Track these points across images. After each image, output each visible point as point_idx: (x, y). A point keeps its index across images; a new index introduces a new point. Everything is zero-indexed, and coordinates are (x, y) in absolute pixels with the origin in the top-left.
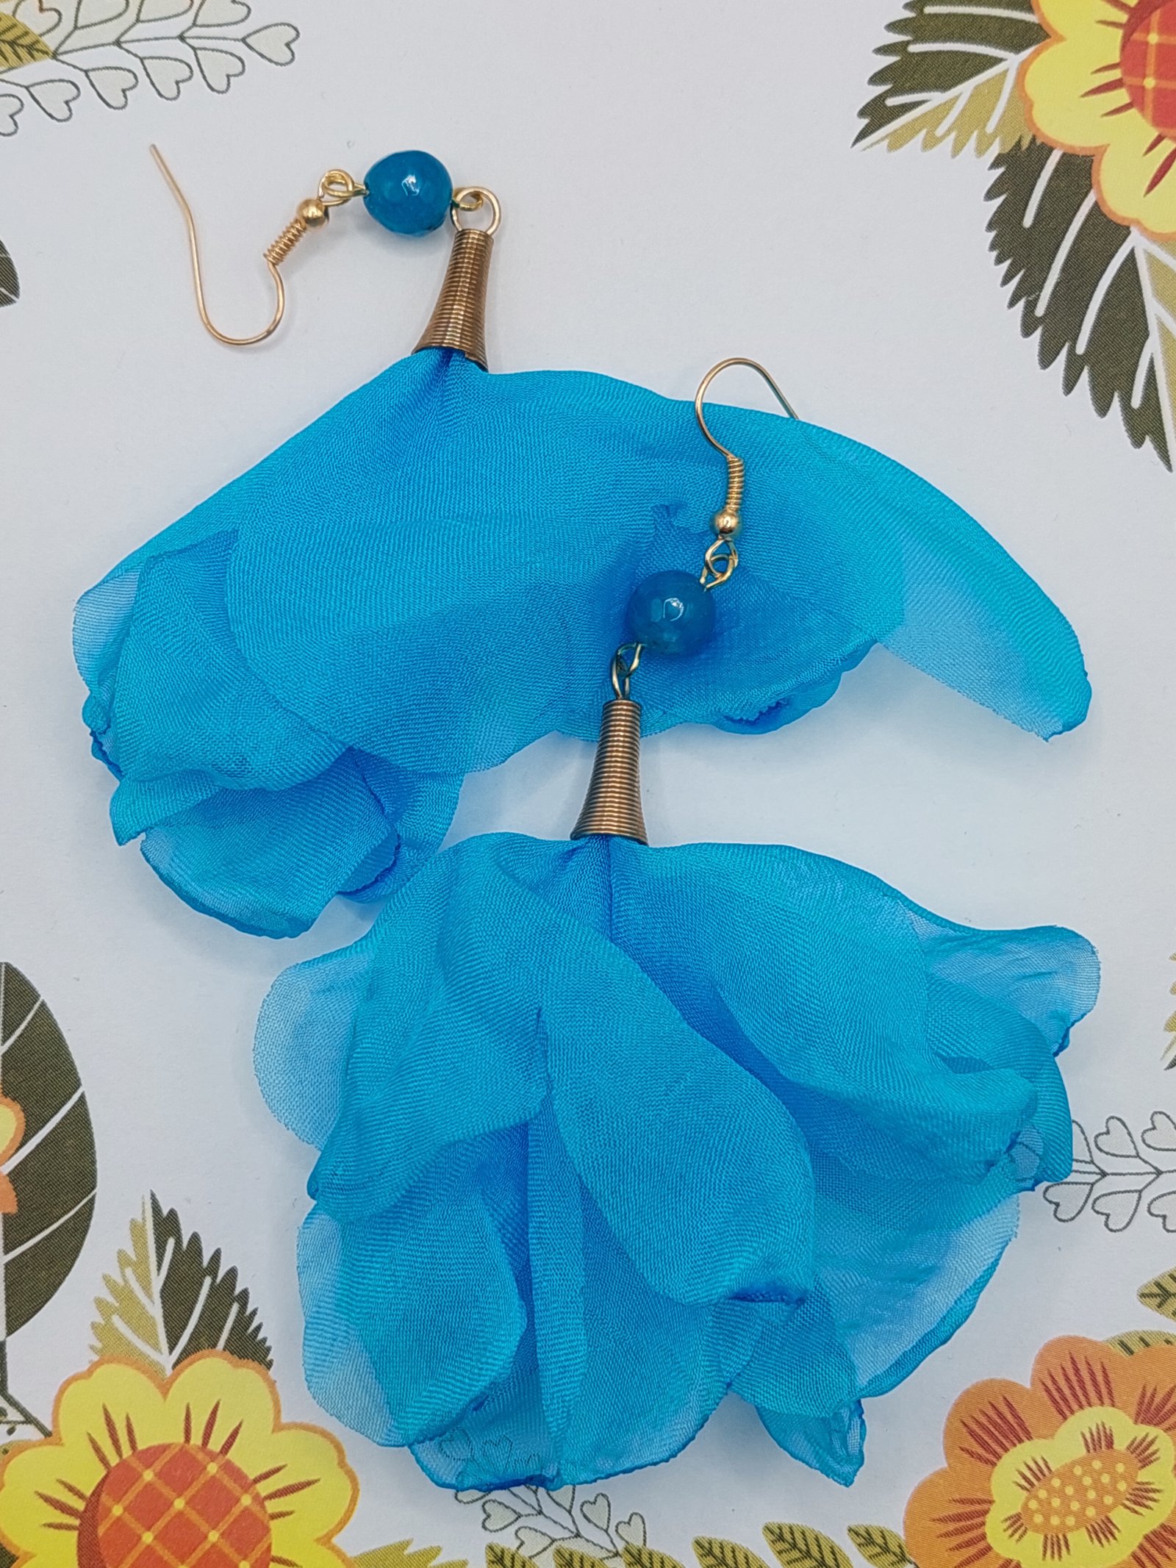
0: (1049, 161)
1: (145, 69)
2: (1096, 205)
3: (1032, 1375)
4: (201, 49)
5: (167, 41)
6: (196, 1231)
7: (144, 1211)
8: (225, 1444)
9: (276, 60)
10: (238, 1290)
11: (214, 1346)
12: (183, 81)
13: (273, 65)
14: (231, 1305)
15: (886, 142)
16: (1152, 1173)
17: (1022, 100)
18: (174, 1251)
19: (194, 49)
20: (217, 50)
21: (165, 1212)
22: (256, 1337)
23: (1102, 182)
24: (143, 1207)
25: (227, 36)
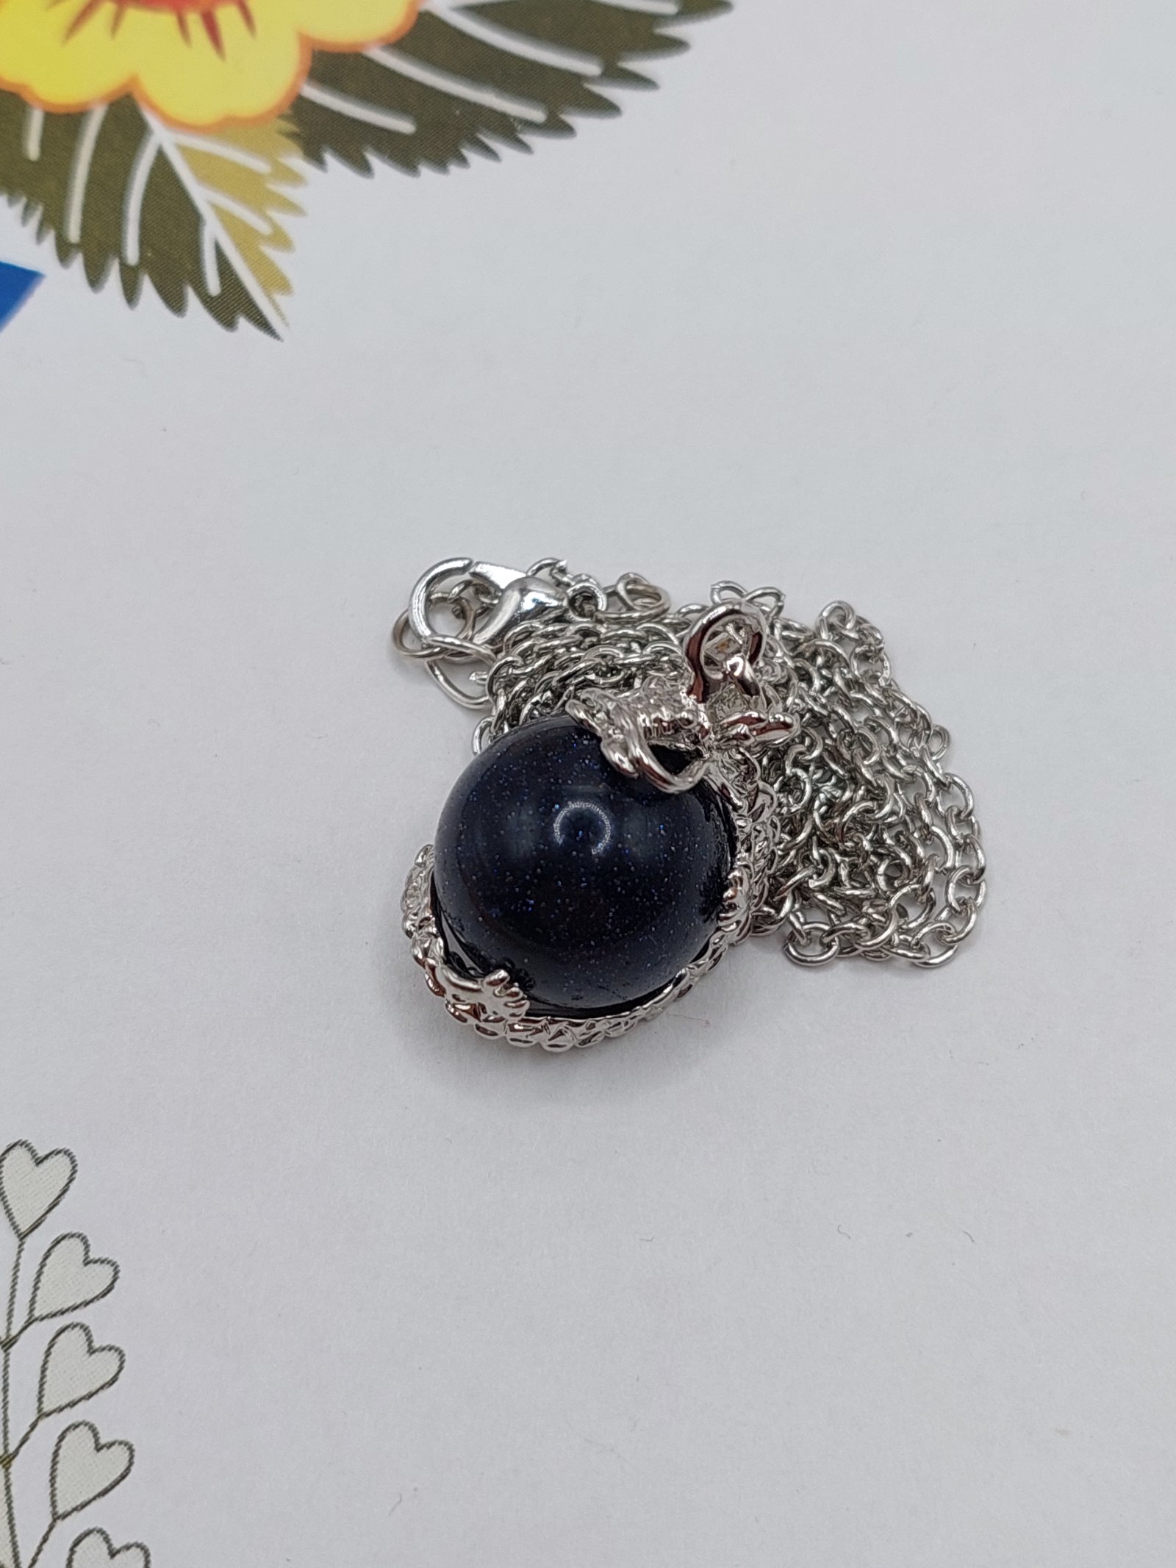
0: (320, 100)
1: (61, 1409)
2: (386, 48)
4: (32, 1310)
5: (9, 1369)
9: (66, 1181)
12: (90, 1340)
13: (72, 1186)
15: (278, 298)
17: (226, 128)
19: (28, 1324)
20: (38, 1280)
23: (352, 40)
25: (14, 1265)
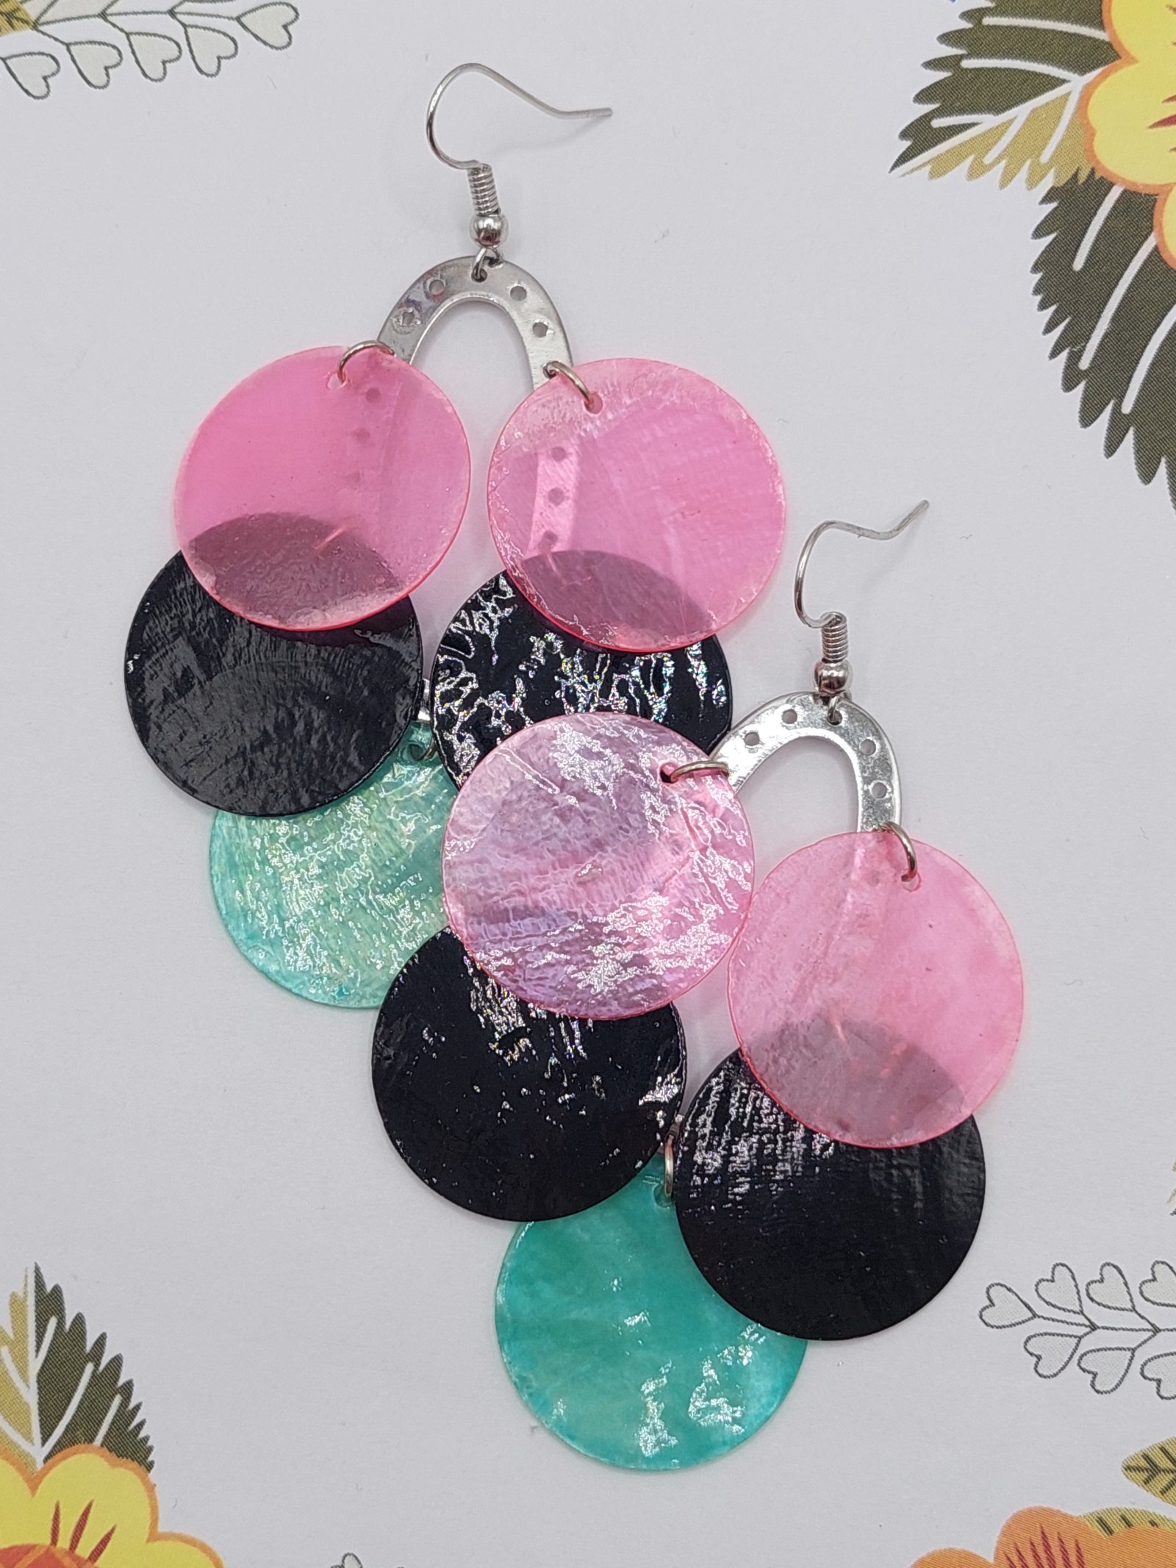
0: (1107, 199)
1: (131, 45)
2: (1156, 249)
3: (997, 1548)
4: (192, 26)
5: (156, 15)
6: (81, 1311)
7: (26, 1285)
8: (95, 1550)
9: (271, 43)
10: (121, 1383)
11: (91, 1440)
12: (170, 61)
13: (268, 48)
14: (112, 1397)
15: (928, 168)
16: (1148, 1330)
17: (1083, 129)
18: (56, 1331)
19: (184, 26)
20: (209, 29)
21: (49, 1288)
22: (137, 1435)
23: (1164, 224)
24: (26, 1280)
25: (220, 14)
